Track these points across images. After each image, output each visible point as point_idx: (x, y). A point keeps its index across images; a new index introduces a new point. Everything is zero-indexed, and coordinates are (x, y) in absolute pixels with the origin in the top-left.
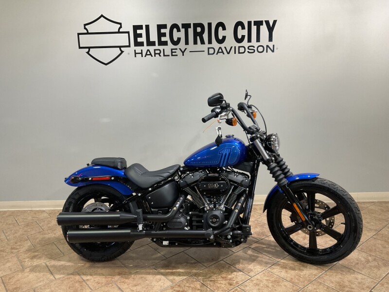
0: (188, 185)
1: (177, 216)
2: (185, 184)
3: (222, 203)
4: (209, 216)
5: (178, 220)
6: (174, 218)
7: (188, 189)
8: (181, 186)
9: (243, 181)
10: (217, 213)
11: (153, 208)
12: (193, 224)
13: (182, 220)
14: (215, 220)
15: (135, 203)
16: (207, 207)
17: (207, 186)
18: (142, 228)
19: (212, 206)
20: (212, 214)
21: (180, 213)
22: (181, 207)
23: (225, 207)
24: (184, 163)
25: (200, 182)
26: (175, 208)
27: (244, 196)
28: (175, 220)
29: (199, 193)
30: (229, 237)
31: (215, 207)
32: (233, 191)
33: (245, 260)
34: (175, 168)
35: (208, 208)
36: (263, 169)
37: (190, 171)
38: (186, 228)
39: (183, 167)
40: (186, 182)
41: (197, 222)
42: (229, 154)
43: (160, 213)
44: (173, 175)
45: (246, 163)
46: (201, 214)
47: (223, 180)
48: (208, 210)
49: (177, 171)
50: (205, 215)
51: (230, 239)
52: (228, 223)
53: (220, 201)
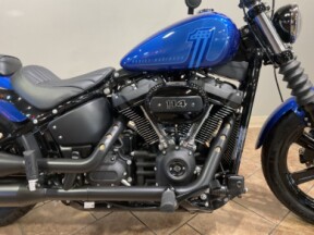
0: (128, 103)
1: (107, 160)
2: (122, 102)
3: (192, 135)
4: (168, 160)
5: (110, 168)
6: (102, 164)
7: (127, 111)
8: (116, 105)
9: (231, 95)
10: (183, 155)
11: (64, 146)
12: (139, 172)
13: (118, 167)
14: (177, 168)
15: (31, 135)
16: (163, 144)
17: (164, 105)
18: (37, 187)
19: (172, 141)
20: (172, 158)
21: (114, 153)
22: (116, 142)
23: (197, 144)
24: (122, 64)
25: (151, 98)
26: (102, 148)
27: (231, 122)
28: (103, 168)
29: (148, 117)
30: (204, 197)
31: (177, 143)
32: (212, 113)
33: (222, 223)
34: (105, 74)
35: (166, 146)
36: (267, 73)
37: (131, 79)
38: (124, 181)
39: (119, 72)
40: (123, 97)
41: (146, 168)
42: (209, 40)
43: (76, 155)
44: (100, 85)
45: (235, 63)
46: (152, 155)
47: (195, 92)
48: (165, 149)
49: (108, 78)
50: (159, 159)
51: (205, 201)
52: (202, 172)
53: (187, 131)
